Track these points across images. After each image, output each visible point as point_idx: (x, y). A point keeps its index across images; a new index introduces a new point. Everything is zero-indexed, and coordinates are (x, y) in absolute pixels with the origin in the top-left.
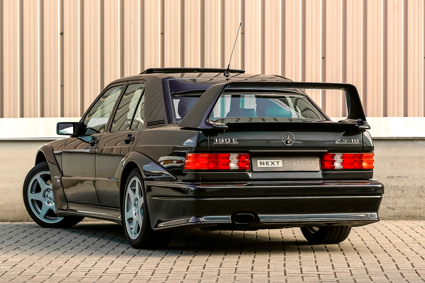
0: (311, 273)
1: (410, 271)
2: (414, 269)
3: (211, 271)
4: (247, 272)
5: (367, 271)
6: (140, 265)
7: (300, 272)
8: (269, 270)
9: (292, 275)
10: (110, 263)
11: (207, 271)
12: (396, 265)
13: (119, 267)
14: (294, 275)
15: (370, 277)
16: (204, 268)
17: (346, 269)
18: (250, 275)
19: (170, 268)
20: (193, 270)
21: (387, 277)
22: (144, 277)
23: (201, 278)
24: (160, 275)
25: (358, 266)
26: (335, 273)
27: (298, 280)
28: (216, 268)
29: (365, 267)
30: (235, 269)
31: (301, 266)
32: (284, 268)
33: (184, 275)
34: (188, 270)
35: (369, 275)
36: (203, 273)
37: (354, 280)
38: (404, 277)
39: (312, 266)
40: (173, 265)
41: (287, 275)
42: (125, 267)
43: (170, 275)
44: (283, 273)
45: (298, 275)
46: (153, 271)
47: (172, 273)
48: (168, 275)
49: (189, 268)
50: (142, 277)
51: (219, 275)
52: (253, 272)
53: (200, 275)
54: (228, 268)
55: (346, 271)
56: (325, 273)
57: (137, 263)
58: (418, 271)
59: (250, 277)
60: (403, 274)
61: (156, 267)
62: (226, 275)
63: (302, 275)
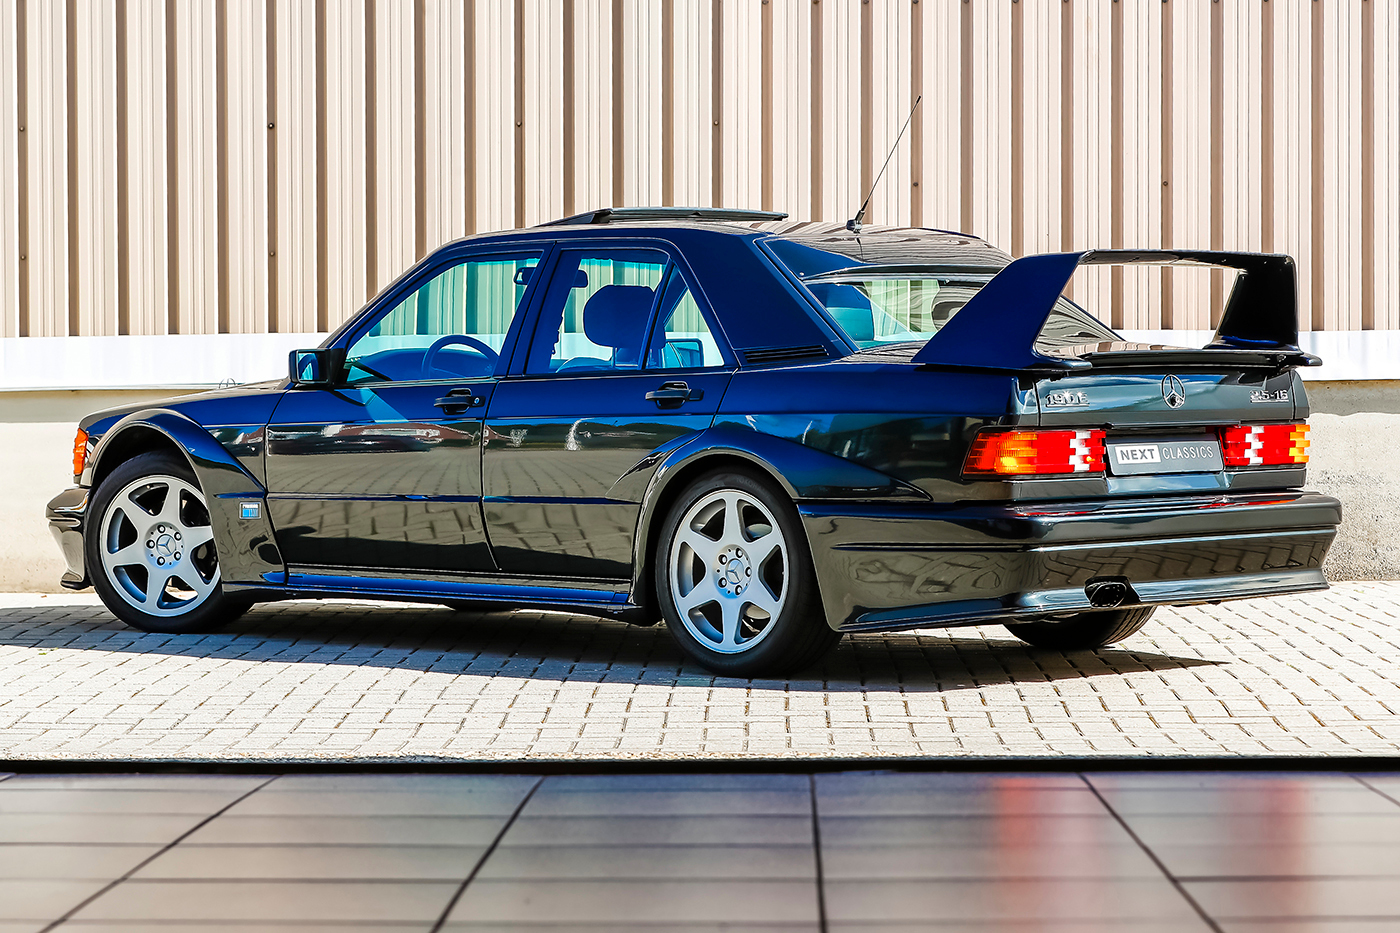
0: (892, 719)
1: (1135, 714)
2: (1144, 708)
3: (644, 715)
4: (734, 719)
5: (1028, 713)
6: (471, 702)
7: (865, 719)
8: (787, 713)
9: (846, 725)
10: (397, 697)
11: (637, 715)
12: (1100, 698)
13: (419, 706)
14: (850, 725)
15: (1036, 729)
16: (628, 707)
17: (976, 708)
18: (742, 725)
19: (545, 710)
20: (602, 714)
21: (1077, 729)
22: (481, 731)
23: (622, 735)
24: (520, 726)
25: (1008, 703)
26: (950, 720)
27: (860, 738)
28: (659, 709)
29: (1024, 703)
30: (704, 709)
31: (866, 703)
32: (826, 708)
33: (579, 726)
34: (589, 714)
35: (1035, 725)
36: (625, 721)
37: (999, 736)
38: (1120, 730)
39: (892, 703)
40: (553, 701)
41: (832, 724)
42: (432, 708)
43: (545, 725)
44: (824, 720)
45: (858, 725)
46: (502, 716)
47: (549, 720)
48: (541, 726)
49: (592, 710)
50: (477, 731)
51: (665, 725)
52: (748, 719)
53: (620, 726)
54: (687, 708)
55: (977, 714)
56: (927, 720)
57: (462, 697)
58: (1153, 714)
59: (742, 731)
60: (1118, 721)
61: (510, 706)
62: (682, 725)
63: (871, 725)
